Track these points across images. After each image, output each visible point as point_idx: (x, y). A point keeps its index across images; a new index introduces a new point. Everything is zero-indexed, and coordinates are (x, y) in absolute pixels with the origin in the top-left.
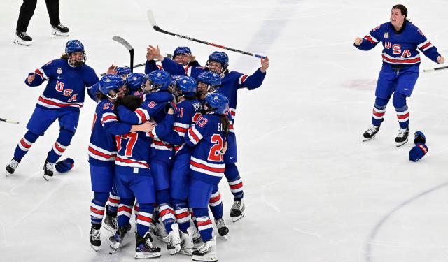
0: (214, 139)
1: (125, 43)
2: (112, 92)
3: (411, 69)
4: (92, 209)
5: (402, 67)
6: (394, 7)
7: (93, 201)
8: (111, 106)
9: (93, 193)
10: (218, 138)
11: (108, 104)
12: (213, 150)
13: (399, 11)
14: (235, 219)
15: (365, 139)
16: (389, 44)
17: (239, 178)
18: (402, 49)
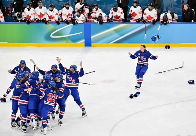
0: (49, 95)
1: (33, 62)
2: (21, 79)
3: (145, 66)
4: (12, 116)
5: (143, 65)
6: (141, 46)
7: (12, 113)
8: (20, 83)
9: (12, 110)
10: (51, 95)
11: (19, 82)
12: (49, 98)
13: (143, 47)
14: (83, 116)
15: (136, 88)
16: (140, 56)
17: (82, 104)
18: (144, 58)
